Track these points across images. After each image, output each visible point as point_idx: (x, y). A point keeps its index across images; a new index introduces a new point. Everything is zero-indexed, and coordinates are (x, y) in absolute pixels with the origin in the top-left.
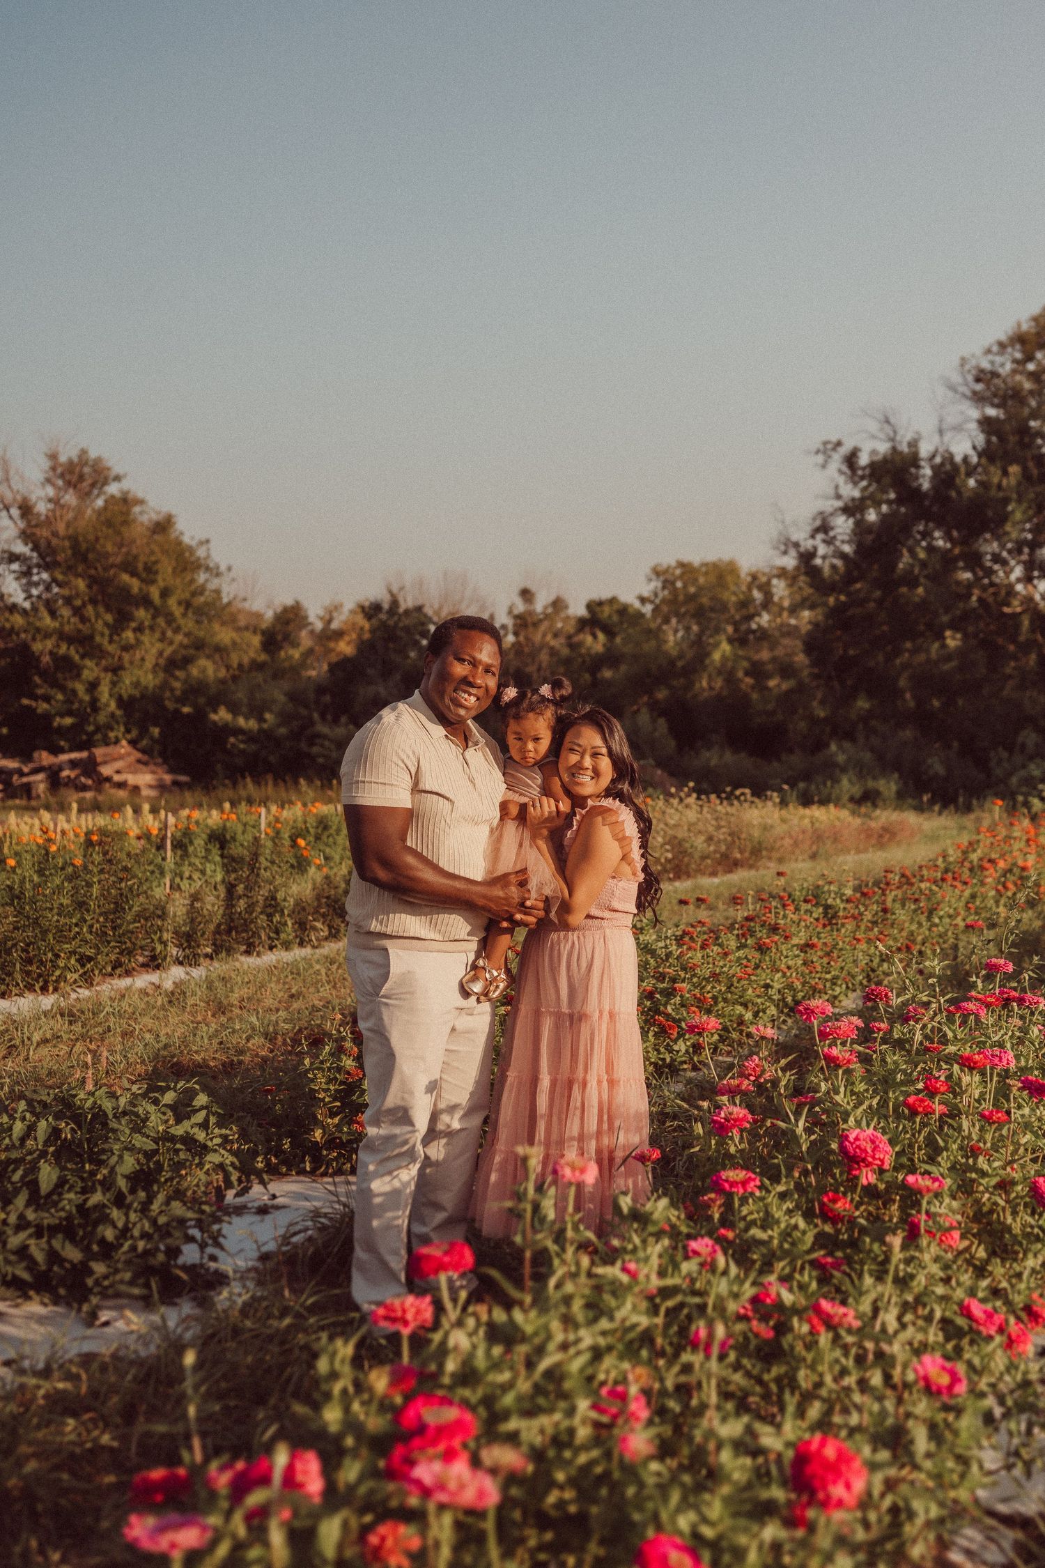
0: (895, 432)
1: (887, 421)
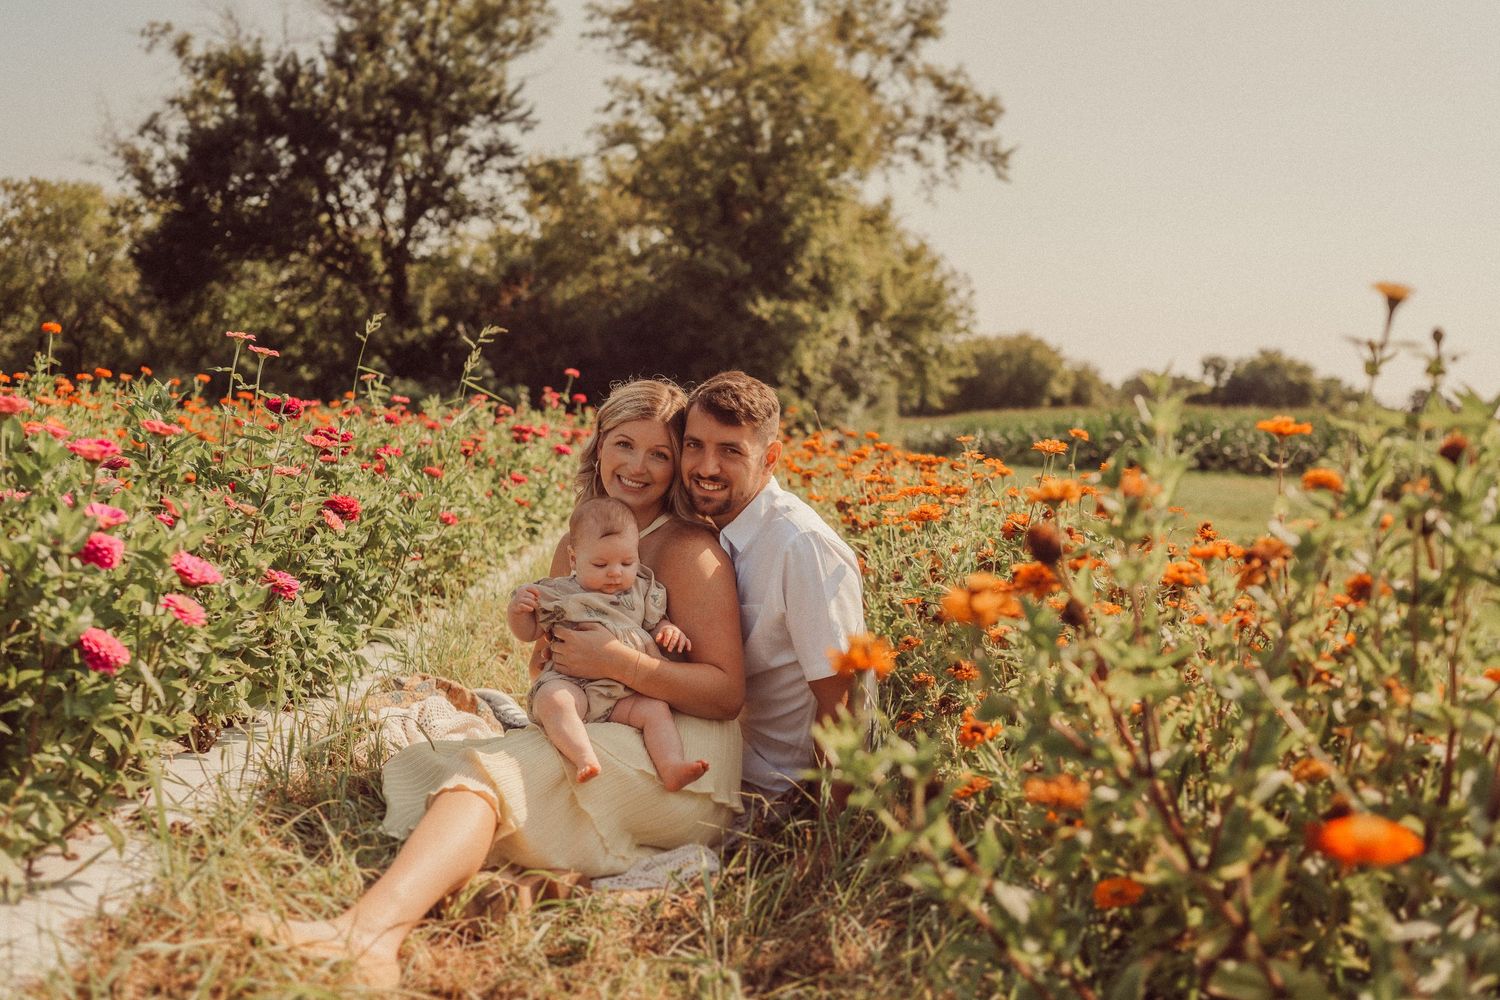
0: (238, 30)
1: (230, 17)
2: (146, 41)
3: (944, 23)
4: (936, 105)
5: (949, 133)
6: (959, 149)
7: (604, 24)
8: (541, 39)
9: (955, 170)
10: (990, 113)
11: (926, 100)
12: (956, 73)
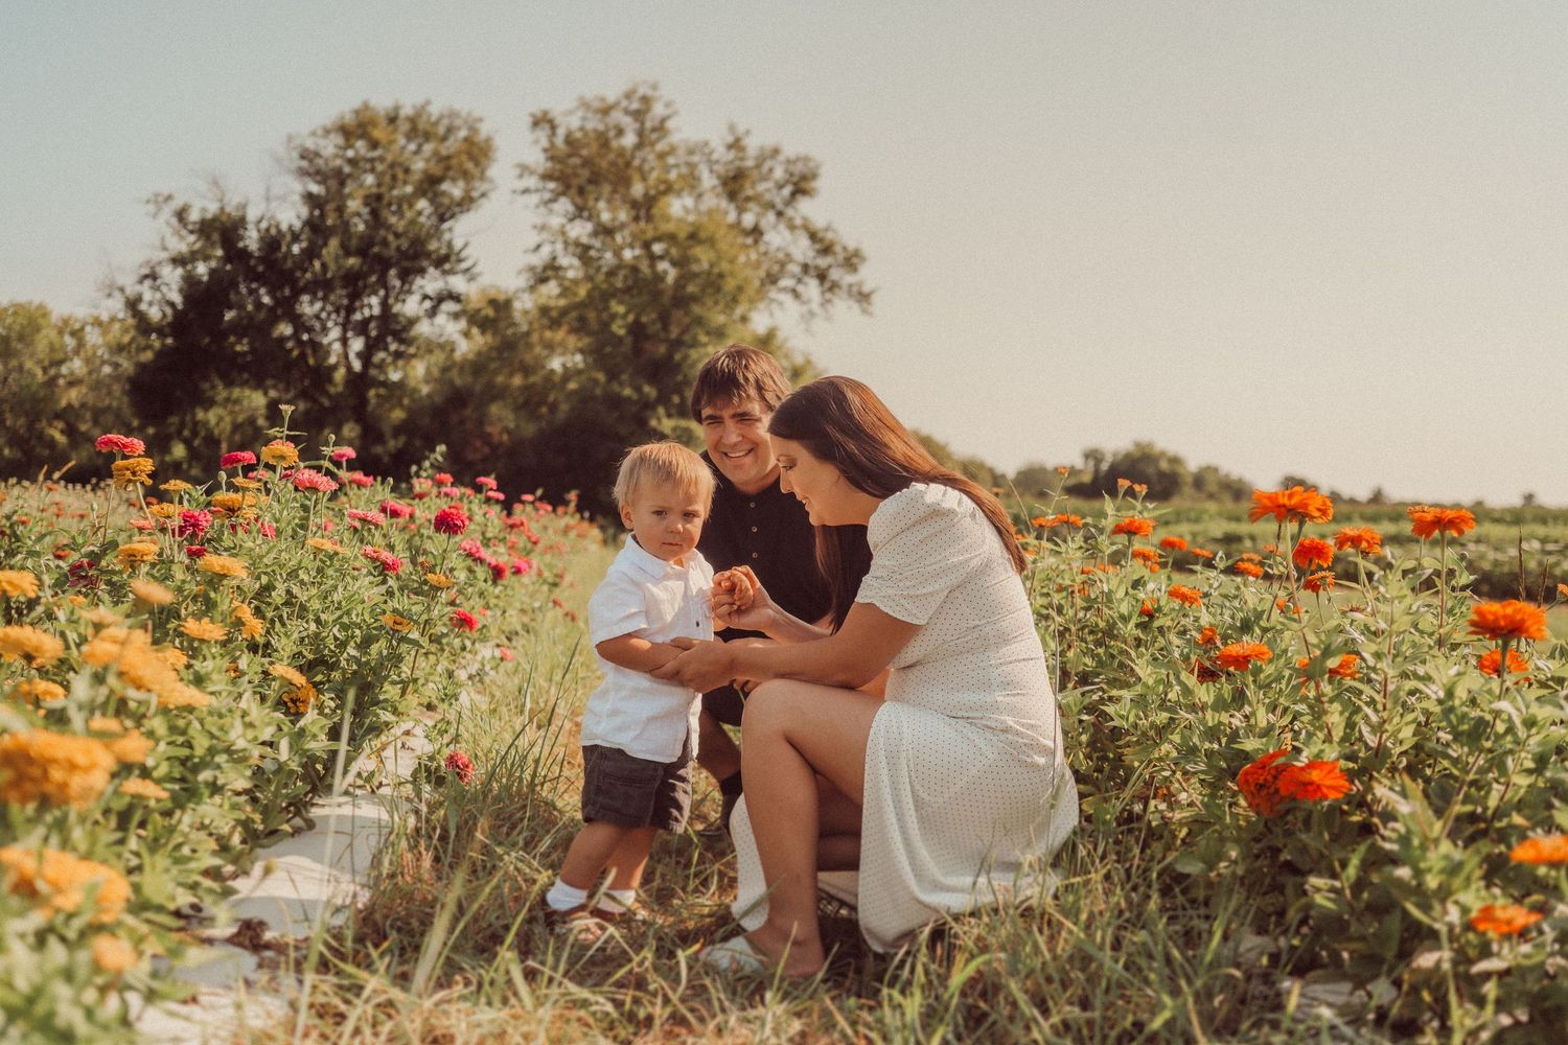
0: (223, 195)
1: (215, 183)
2: (151, 208)
3: (819, 184)
4: (811, 254)
5: (822, 277)
6: (831, 289)
7: (532, 182)
8: (483, 201)
9: (829, 306)
10: (855, 260)
11: (802, 249)
12: (827, 229)
